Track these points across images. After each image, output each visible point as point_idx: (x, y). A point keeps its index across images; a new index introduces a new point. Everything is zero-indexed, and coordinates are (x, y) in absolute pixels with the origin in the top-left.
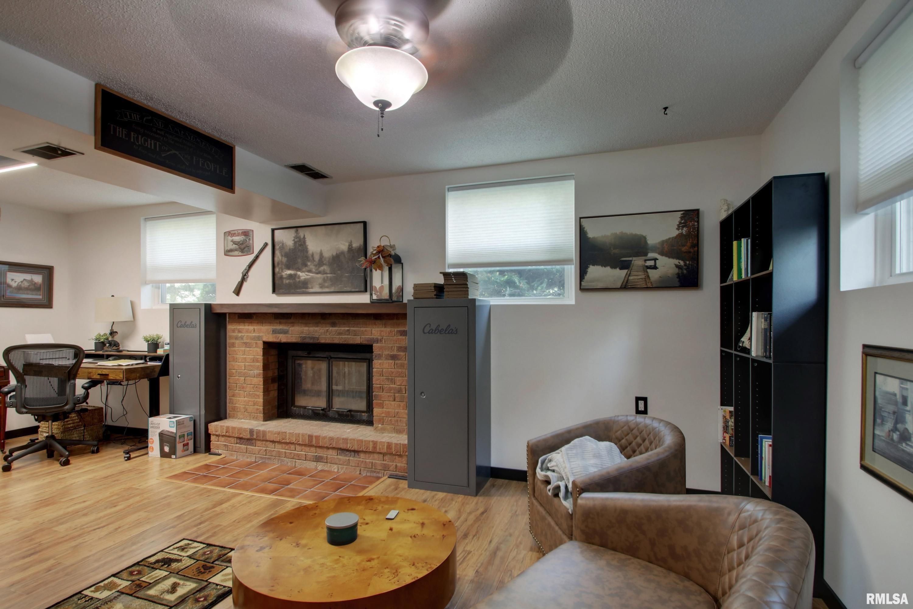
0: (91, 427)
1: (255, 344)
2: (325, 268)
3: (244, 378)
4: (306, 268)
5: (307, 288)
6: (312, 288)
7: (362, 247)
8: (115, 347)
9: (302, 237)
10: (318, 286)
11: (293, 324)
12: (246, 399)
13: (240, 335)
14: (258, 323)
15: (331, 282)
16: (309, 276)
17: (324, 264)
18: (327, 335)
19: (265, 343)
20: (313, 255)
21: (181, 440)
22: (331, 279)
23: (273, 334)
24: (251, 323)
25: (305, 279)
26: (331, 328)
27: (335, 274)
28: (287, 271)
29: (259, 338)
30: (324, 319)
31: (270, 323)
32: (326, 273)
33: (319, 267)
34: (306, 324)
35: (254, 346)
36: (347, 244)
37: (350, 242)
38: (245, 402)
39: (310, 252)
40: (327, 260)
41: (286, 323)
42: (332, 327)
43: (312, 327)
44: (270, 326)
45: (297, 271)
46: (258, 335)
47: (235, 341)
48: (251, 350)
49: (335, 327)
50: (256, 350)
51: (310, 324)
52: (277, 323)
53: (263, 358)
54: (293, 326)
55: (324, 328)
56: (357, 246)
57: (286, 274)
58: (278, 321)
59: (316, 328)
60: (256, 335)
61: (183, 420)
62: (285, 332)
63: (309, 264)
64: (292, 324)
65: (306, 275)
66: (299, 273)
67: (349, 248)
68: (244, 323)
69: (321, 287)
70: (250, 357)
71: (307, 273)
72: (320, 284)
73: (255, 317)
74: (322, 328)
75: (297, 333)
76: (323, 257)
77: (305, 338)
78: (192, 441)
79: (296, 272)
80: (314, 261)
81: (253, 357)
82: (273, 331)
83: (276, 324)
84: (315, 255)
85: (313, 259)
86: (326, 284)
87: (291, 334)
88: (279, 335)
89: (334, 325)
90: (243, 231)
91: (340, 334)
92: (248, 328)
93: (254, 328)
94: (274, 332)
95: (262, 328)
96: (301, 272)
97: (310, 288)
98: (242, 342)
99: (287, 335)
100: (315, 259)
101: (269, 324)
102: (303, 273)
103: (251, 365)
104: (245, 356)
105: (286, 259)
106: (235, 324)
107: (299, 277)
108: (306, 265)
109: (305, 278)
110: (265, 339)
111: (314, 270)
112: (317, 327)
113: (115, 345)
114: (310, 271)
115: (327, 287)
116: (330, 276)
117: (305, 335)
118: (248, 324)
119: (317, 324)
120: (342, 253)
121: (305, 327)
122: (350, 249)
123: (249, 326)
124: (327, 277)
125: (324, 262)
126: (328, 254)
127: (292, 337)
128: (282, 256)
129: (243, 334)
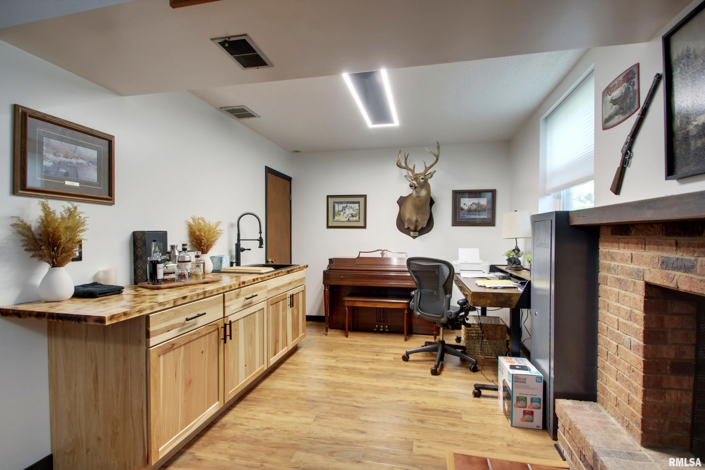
0: (494, 341)
1: (632, 285)
3: (616, 344)
8: (515, 265)
12: (617, 383)
13: (613, 263)
14: (637, 244)
19: (648, 286)
21: (520, 404)
23: (662, 268)
24: (628, 243)
29: (639, 274)
31: (657, 244)
35: (631, 289)
38: (616, 388)
41: (689, 246)
44: (658, 250)
46: (637, 267)
47: (607, 274)
48: (627, 296)
50: (634, 298)
52: (670, 245)
53: (645, 317)
58: (672, 240)
60: (635, 267)
61: (524, 377)
62: (688, 268)
64: (702, 249)
68: (618, 243)
70: (625, 307)
73: (633, 232)
78: (541, 411)
81: (629, 309)
82: (663, 263)
83: (668, 248)
87: (700, 275)
88: (674, 272)
90: (625, 74)
92: (623, 252)
93: (632, 254)
94: (665, 264)
95: (644, 253)
98: (615, 278)
99: (690, 275)
101: (656, 247)
103: (626, 324)
104: (618, 305)
106: (608, 244)
110: (649, 278)
113: (515, 263)
118: (623, 245)
123: (624, 248)
127: (701, 281)
129: (617, 264)
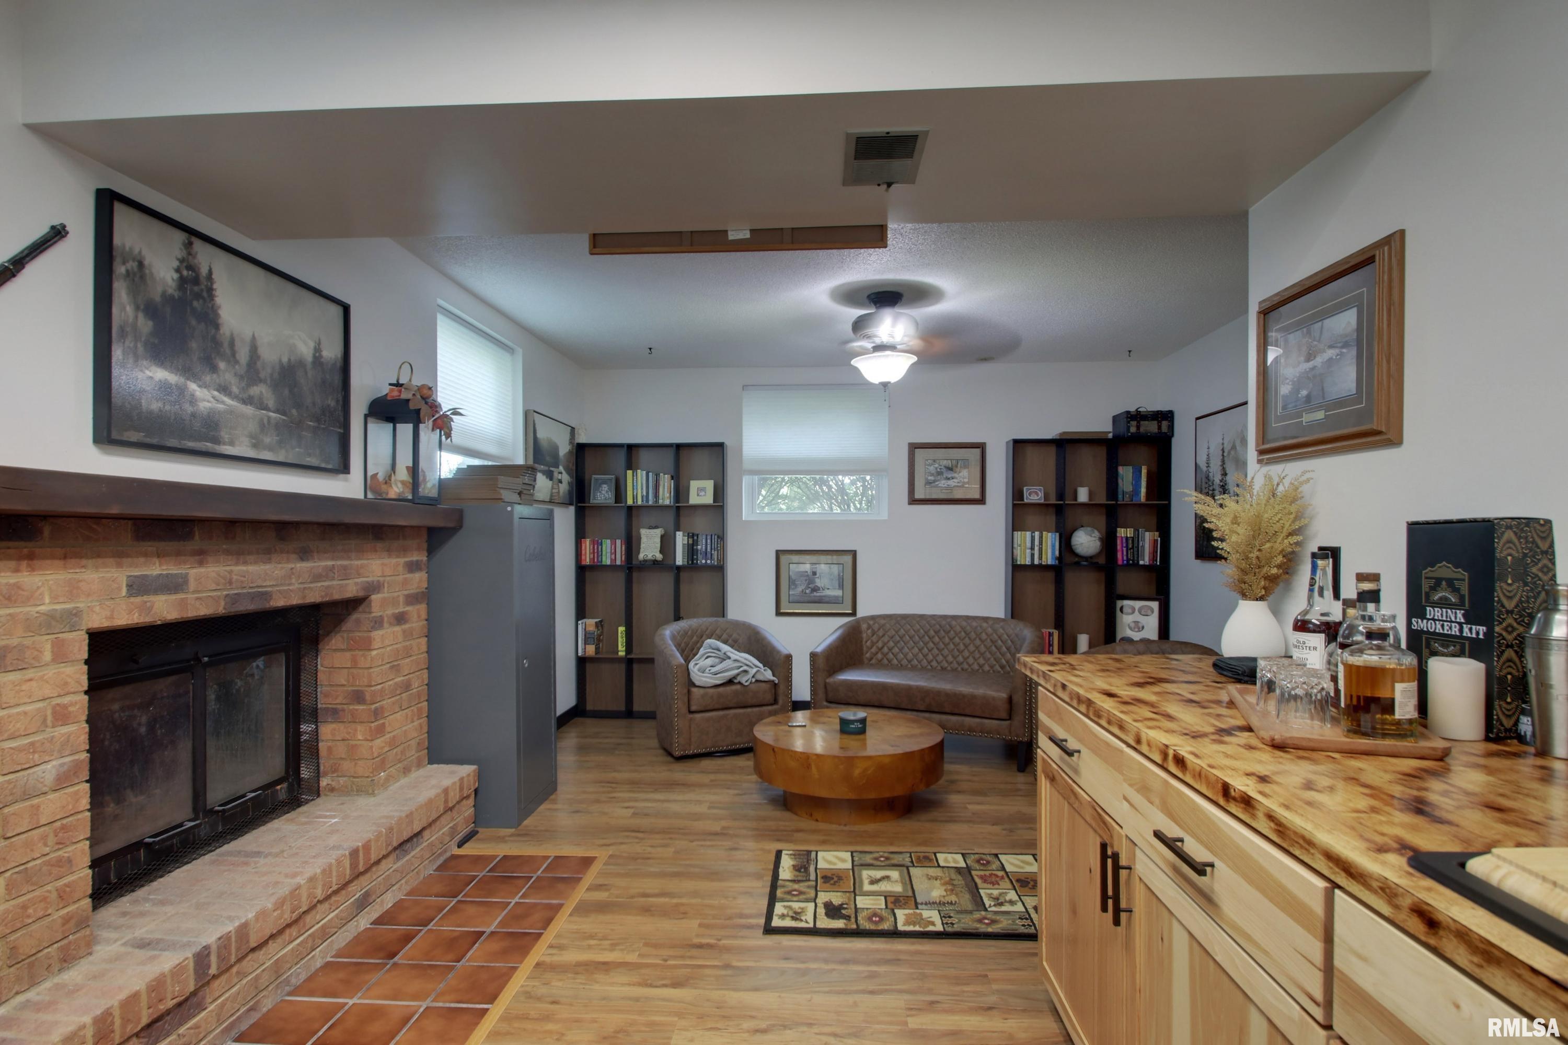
1: (52, 647)
2: (264, 391)
4: (215, 376)
5: (217, 441)
6: (232, 443)
7: (339, 364)
9: (204, 271)
10: (246, 441)
11: (201, 556)
14: (65, 556)
15: (278, 436)
16: (223, 402)
17: (261, 381)
18: (290, 584)
20: (232, 344)
22: (277, 426)
23: (130, 594)
24: (30, 558)
25: (211, 414)
26: (298, 565)
27: (284, 414)
28: (154, 368)
29: (68, 621)
30: (282, 539)
31: (117, 555)
32: (266, 408)
33: (249, 385)
34: (239, 555)
35: (46, 657)
36: (312, 345)
37: (318, 342)
39: (225, 330)
40: (269, 371)
41: (178, 554)
42: (302, 559)
43: (256, 563)
44: (119, 565)
45: (188, 379)
46: (69, 605)
48: (30, 680)
49: (308, 560)
50: (60, 675)
51: (250, 553)
52: (146, 555)
53: (89, 702)
54: (201, 563)
55: (286, 565)
56: (331, 358)
57: (151, 378)
58: (150, 546)
59: (267, 567)
60: (60, 606)
62: (173, 586)
63: (222, 365)
64: (197, 558)
65: (214, 397)
66: (193, 386)
67: (315, 357)
69: (255, 446)
70: (29, 708)
71: (216, 393)
72: (251, 436)
73: (47, 534)
74: (280, 566)
75: (214, 587)
76: (259, 357)
77: (235, 599)
79: (182, 380)
80: (237, 362)
81: (42, 705)
82: (130, 586)
83: (142, 560)
84: (238, 343)
85: (234, 354)
86: (267, 440)
87: (195, 592)
88: (152, 598)
89: (304, 554)
91: (317, 578)
92: (14, 581)
94: (138, 587)
96: (200, 386)
97: (224, 444)
99: (181, 596)
100: (238, 356)
101: (114, 560)
102: (205, 391)
103: (30, 745)
105: (150, 323)
107: (193, 400)
108: (214, 369)
109: (210, 409)
110: (100, 620)
111: (235, 390)
112: (269, 561)
114: (224, 389)
115: (270, 449)
116: (275, 418)
117: (237, 588)
118: (13, 564)
119: (267, 554)
120: (301, 363)
121: (237, 564)
122: (317, 359)
123: (17, 570)
124: (269, 418)
125: (262, 375)
126: (270, 355)
127: (197, 599)
128: (137, 308)
